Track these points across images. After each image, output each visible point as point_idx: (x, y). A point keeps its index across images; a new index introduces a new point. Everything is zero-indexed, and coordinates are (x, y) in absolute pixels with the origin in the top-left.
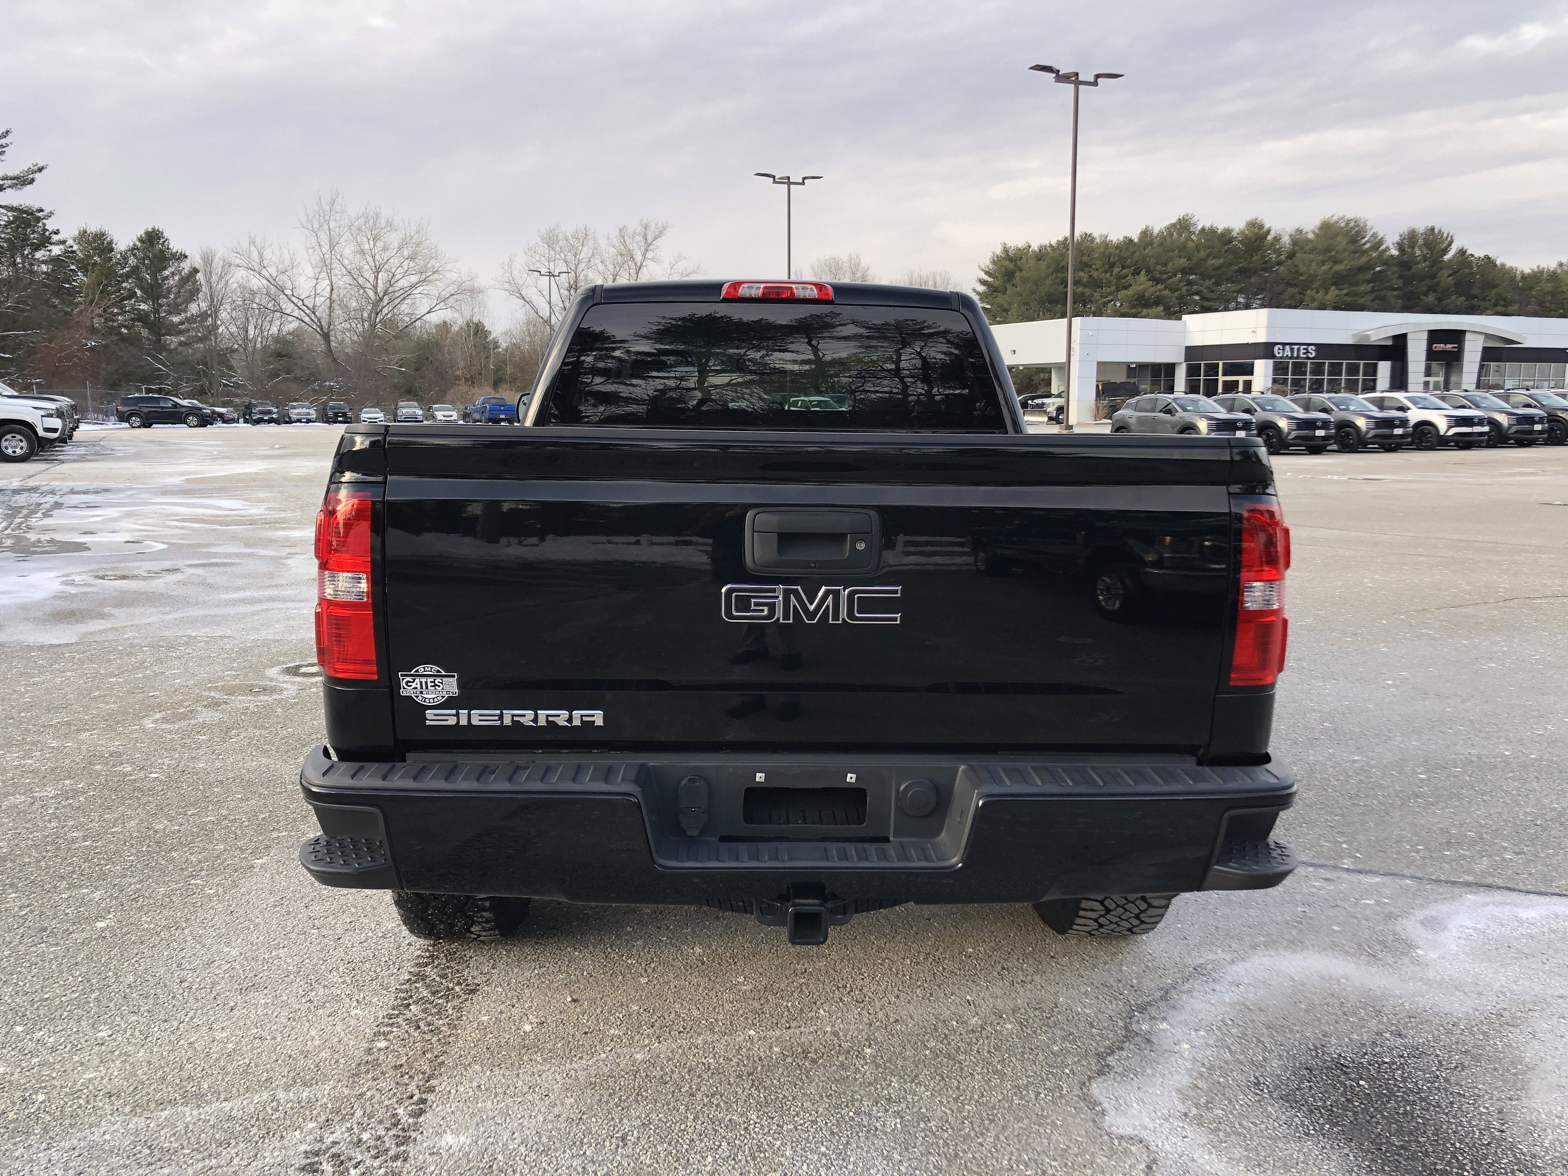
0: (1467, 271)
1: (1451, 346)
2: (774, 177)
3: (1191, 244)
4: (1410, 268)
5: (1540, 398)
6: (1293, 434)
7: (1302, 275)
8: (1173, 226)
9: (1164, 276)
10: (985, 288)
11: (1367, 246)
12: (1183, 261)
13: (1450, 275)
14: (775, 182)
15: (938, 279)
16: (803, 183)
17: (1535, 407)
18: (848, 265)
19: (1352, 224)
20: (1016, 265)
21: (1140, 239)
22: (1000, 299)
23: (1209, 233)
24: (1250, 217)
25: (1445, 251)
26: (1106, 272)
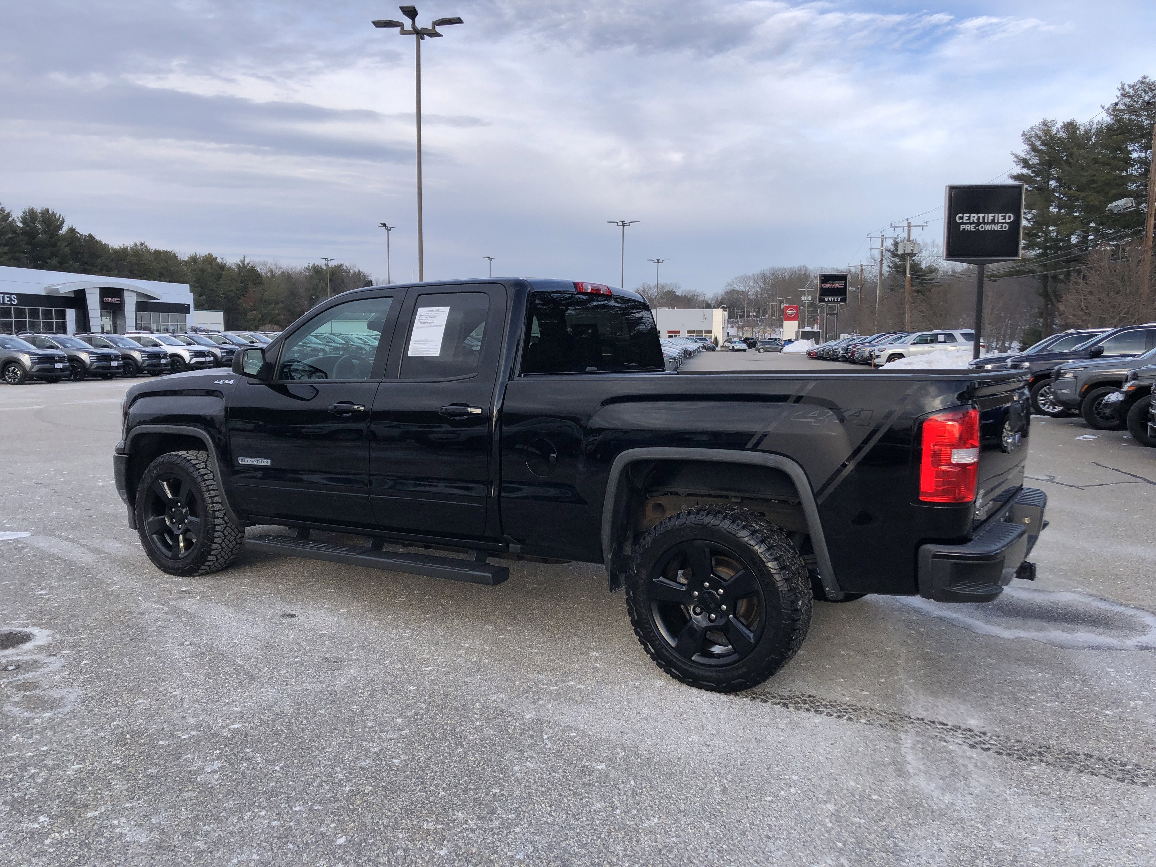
0: (77, 244)
1: (116, 299)
4: (34, 238)
6: (95, 365)
13: (66, 246)
25: (60, 227)
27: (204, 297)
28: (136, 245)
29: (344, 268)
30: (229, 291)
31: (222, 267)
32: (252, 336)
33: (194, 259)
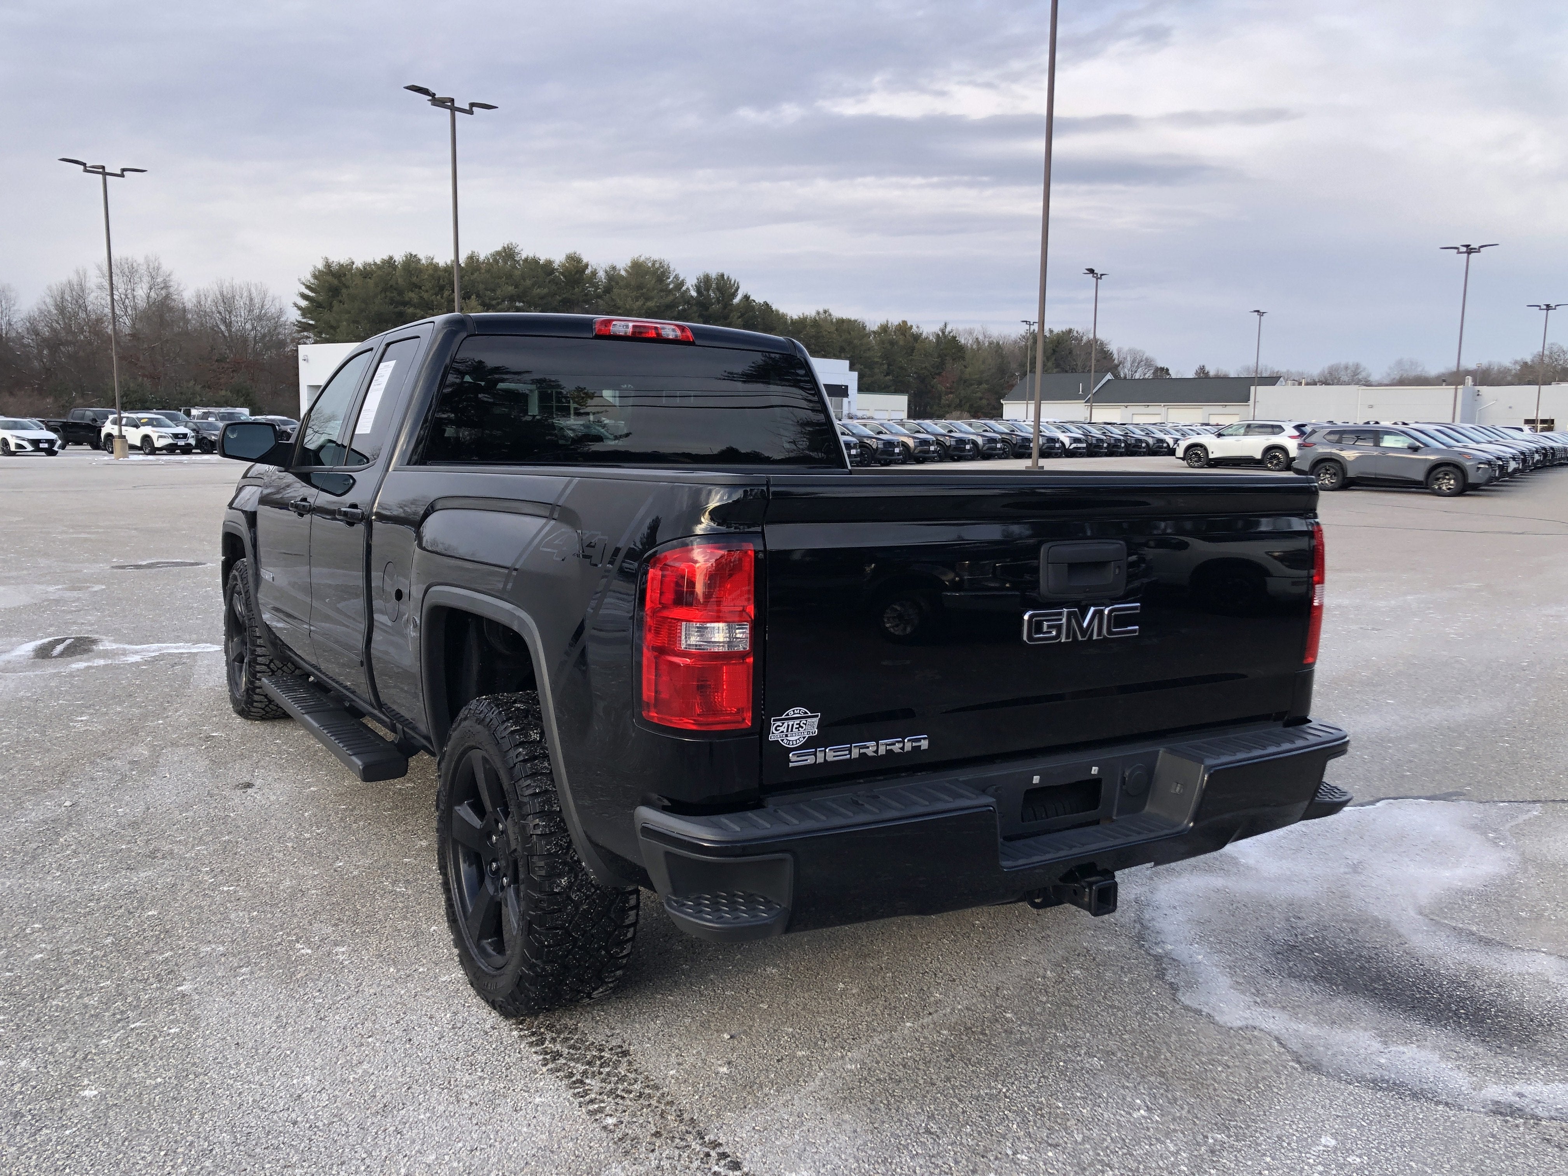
0: (751, 314)
2: (84, 164)
3: (517, 273)
4: (707, 309)
5: (850, 427)
7: (619, 308)
8: (498, 253)
9: (494, 302)
10: (307, 303)
11: (671, 286)
12: (511, 289)
14: (86, 171)
15: (253, 290)
16: (122, 176)
17: (848, 435)
18: (145, 267)
19: (657, 265)
20: (340, 281)
21: (466, 264)
22: (326, 316)
23: (532, 263)
24: (570, 250)
25: (734, 295)
26: (436, 295)
27: (890, 377)
28: (818, 313)
29: (1075, 334)
30: (922, 369)
31: (917, 337)
32: (951, 424)
33: (884, 329)
